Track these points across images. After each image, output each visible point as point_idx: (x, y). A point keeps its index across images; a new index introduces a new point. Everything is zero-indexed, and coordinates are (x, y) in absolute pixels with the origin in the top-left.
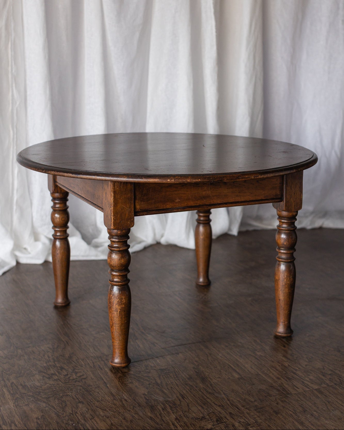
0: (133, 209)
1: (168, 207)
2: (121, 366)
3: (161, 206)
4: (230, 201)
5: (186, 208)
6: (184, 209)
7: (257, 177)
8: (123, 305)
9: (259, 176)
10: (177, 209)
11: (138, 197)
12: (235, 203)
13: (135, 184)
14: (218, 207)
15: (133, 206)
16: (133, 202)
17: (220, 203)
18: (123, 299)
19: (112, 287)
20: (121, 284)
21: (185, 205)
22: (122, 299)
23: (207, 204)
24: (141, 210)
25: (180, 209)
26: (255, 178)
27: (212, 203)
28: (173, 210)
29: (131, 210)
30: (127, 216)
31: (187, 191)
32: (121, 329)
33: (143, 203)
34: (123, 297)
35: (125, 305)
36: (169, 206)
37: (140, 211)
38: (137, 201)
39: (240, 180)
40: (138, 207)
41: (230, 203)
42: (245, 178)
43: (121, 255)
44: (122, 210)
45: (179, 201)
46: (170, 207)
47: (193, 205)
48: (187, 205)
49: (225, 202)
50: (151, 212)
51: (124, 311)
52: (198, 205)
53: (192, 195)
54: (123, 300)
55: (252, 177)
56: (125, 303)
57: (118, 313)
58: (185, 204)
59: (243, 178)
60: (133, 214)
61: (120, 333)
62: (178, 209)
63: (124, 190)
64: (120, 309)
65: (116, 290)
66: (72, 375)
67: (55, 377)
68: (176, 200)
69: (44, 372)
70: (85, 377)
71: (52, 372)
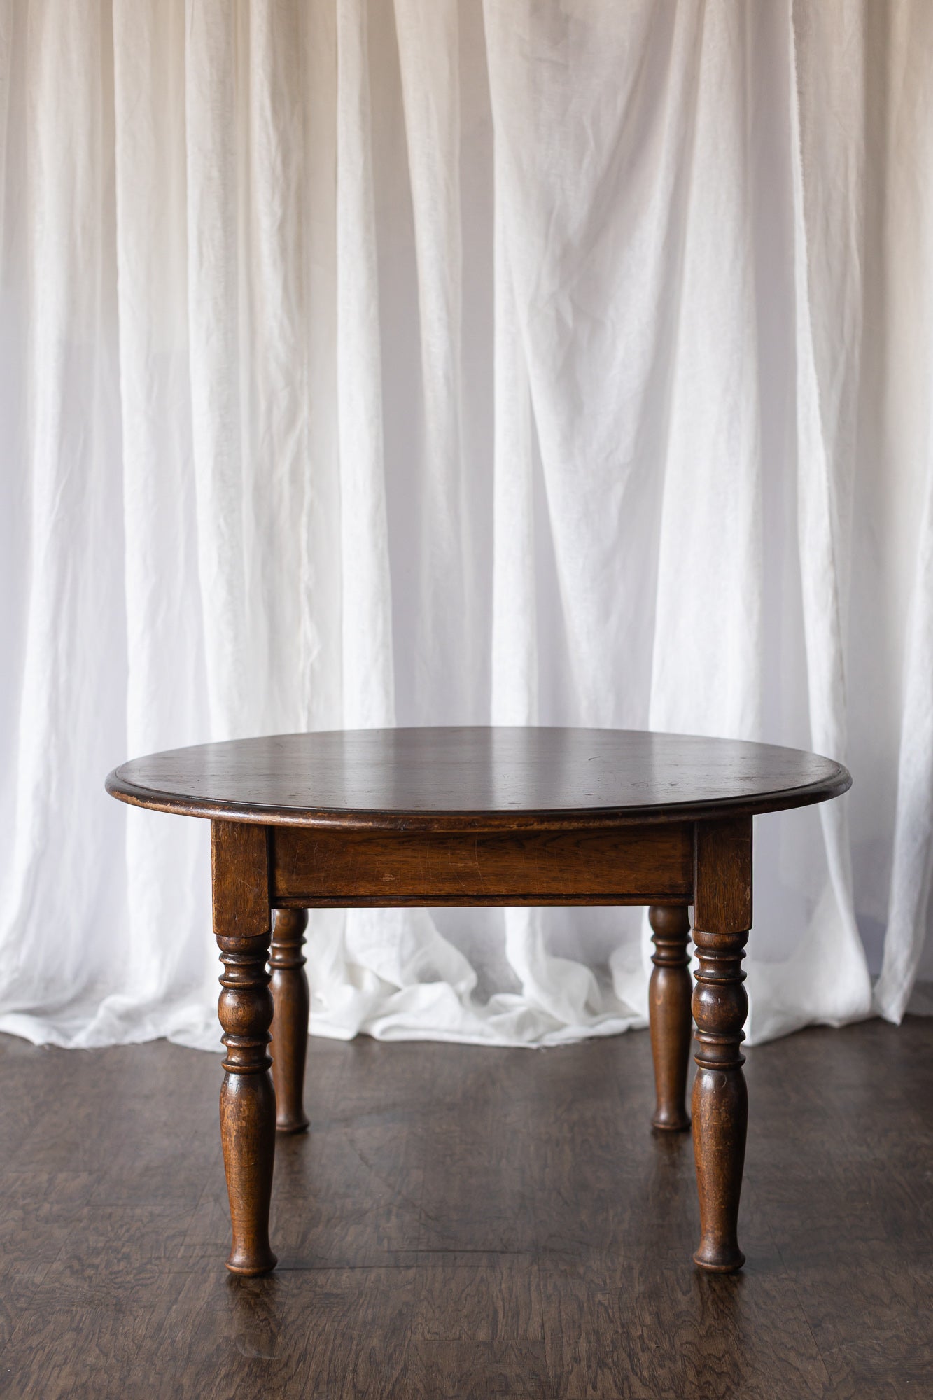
0: (266, 890)
1: (362, 891)
2: (242, 1273)
3: (344, 889)
4: (534, 891)
5: (411, 900)
6: (407, 900)
7: (529, 828)
8: (243, 1122)
9: (535, 824)
10: (386, 900)
11: (281, 862)
12: (551, 898)
13: (270, 829)
14: (502, 902)
15: (265, 882)
16: (265, 872)
17: (507, 893)
18: (244, 1107)
19: (227, 1077)
20: (240, 1070)
21: (409, 891)
22: (242, 1107)
23: (471, 893)
24: (289, 893)
25: (396, 900)
26: (523, 828)
27: (484, 892)
28: (377, 900)
29: (262, 891)
30: (251, 904)
31: (415, 857)
32: (240, 1179)
33: (294, 877)
34: (242, 1100)
35: (247, 1122)
36: (364, 889)
37: (288, 895)
38: (279, 873)
39: (477, 830)
40: (282, 885)
41: (536, 895)
42: (491, 826)
43: (238, 999)
44: (237, 889)
45: (393, 881)
46: (368, 894)
47: (431, 893)
48: (415, 892)
49: (520, 891)
50: (317, 901)
51: (247, 1138)
52: (443, 893)
53: (428, 868)
54: (241, 1109)
55: (512, 826)
56: (248, 1116)
57: (233, 1139)
58: (408, 889)
59: (484, 826)
60: (267, 901)
61: (239, 1190)
62: (392, 900)
63: (242, 842)
64: (236, 1130)
65: (234, 1080)
66: (128, 1273)
67: (91, 1272)
68: (383, 876)
69: (79, 1259)
70: (149, 1282)
71: (96, 1261)
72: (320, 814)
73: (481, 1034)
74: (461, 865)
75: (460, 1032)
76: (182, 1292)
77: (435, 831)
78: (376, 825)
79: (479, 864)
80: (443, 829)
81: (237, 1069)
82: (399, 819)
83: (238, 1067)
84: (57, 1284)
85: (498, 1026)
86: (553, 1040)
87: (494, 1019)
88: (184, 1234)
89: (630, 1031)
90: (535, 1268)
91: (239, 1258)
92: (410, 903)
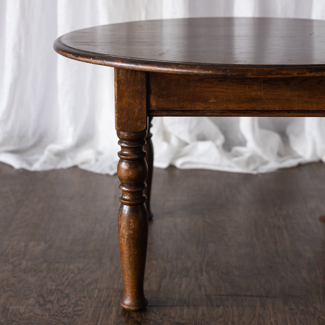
0: (145, 106)
1: (198, 108)
2: (130, 309)
3: (188, 106)
4: (294, 108)
5: (225, 113)
6: (223, 113)
7: (304, 75)
8: (131, 231)
9: (307, 73)
10: (211, 112)
11: (153, 91)
12: (303, 113)
13: (148, 73)
14: (276, 115)
15: (145, 102)
16: (144, 96)
17: (279, 110)
18: (132, 223)
19: (122, 206)
20: (130, 203)
21: (224, 108)
22: (130, 223)
23: (258, 109)
24: (158, 108)
25: (217, 112)
26: (300, 75)
27: (266, 109)
28: (206, 113)
29: (143, 107)
30: (136, 114)
31: (228, 89)
32: (129, 261)
33: (160, 99)
34: (131, 220)
35: (134, 231)
36: (199, 106)
37: (156, 109)
38: (152, 97)
40: (153, 104)
41: (295, 111)
42: (282, 74)
43: (129, 165)
44: (129, 106)
45: (215, 102)
46: (201, 109)
47: (236, 109)
48: (228, 108)
49: (286, 109)
50: (173, 113)
51: (133, 239)
52: (243, 109)
53: (235, 95)
54: (130, 224)
55: (294, 74)
56: (134, 228)
57: (125, 240)
58: (224, 106)
59: (277, 74)
60: (145, 112)
61: (128, 266)
62: (214, 112)
63: (132, 80)
64: (127, 235)
65: (126, 208)
66: (69, 307)
67: (49, 306)
68: (210, 99)
69: (43, 297)
70: (80, 313)
71: (52, 298)
72: (181, 66)
73: (229, 166)
74: (253, 94)
75: (219, 165)
76: (99, 320)
77: (249, 76)
78: (214, 73)
79: (264, 93)
80: (254, 75)
81: (128, 203)
82: (228, 69)
83: (129, 202)
84: (32, 314)
85: (238, 163)
86: (264, 169)
87: (236, 159)
88: (96, 281)
89: (300, 166)
90: (286, 308)
91: (128, 302)
92: (224, 114)
